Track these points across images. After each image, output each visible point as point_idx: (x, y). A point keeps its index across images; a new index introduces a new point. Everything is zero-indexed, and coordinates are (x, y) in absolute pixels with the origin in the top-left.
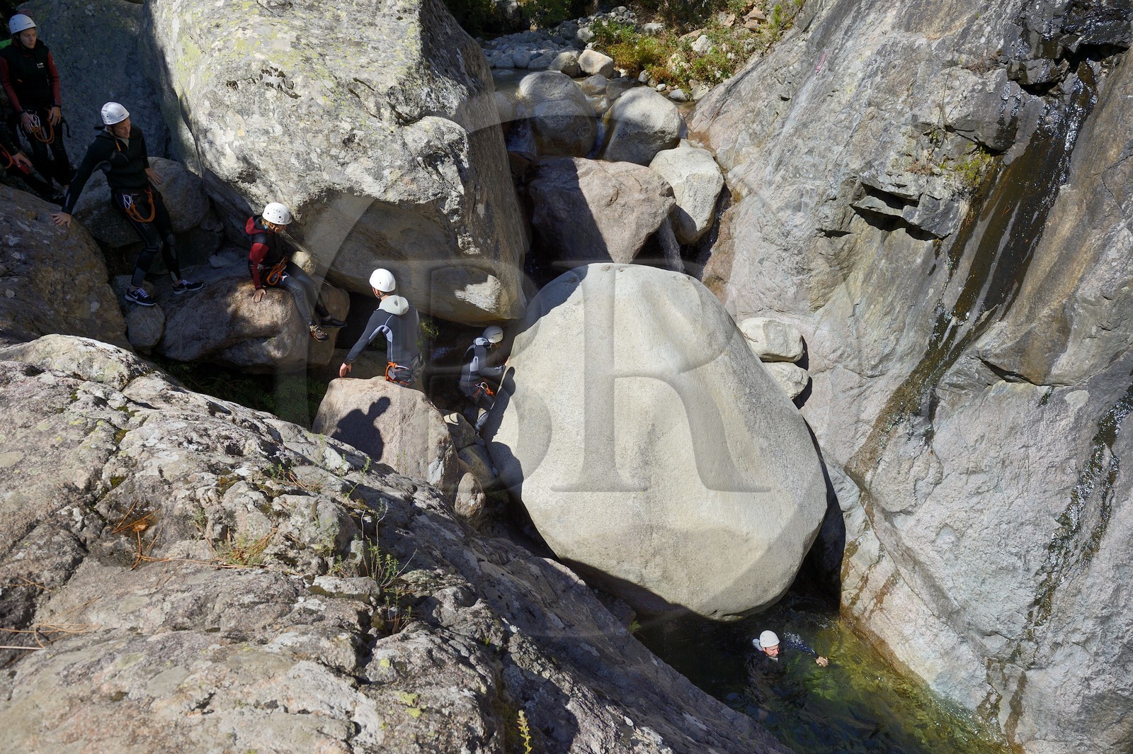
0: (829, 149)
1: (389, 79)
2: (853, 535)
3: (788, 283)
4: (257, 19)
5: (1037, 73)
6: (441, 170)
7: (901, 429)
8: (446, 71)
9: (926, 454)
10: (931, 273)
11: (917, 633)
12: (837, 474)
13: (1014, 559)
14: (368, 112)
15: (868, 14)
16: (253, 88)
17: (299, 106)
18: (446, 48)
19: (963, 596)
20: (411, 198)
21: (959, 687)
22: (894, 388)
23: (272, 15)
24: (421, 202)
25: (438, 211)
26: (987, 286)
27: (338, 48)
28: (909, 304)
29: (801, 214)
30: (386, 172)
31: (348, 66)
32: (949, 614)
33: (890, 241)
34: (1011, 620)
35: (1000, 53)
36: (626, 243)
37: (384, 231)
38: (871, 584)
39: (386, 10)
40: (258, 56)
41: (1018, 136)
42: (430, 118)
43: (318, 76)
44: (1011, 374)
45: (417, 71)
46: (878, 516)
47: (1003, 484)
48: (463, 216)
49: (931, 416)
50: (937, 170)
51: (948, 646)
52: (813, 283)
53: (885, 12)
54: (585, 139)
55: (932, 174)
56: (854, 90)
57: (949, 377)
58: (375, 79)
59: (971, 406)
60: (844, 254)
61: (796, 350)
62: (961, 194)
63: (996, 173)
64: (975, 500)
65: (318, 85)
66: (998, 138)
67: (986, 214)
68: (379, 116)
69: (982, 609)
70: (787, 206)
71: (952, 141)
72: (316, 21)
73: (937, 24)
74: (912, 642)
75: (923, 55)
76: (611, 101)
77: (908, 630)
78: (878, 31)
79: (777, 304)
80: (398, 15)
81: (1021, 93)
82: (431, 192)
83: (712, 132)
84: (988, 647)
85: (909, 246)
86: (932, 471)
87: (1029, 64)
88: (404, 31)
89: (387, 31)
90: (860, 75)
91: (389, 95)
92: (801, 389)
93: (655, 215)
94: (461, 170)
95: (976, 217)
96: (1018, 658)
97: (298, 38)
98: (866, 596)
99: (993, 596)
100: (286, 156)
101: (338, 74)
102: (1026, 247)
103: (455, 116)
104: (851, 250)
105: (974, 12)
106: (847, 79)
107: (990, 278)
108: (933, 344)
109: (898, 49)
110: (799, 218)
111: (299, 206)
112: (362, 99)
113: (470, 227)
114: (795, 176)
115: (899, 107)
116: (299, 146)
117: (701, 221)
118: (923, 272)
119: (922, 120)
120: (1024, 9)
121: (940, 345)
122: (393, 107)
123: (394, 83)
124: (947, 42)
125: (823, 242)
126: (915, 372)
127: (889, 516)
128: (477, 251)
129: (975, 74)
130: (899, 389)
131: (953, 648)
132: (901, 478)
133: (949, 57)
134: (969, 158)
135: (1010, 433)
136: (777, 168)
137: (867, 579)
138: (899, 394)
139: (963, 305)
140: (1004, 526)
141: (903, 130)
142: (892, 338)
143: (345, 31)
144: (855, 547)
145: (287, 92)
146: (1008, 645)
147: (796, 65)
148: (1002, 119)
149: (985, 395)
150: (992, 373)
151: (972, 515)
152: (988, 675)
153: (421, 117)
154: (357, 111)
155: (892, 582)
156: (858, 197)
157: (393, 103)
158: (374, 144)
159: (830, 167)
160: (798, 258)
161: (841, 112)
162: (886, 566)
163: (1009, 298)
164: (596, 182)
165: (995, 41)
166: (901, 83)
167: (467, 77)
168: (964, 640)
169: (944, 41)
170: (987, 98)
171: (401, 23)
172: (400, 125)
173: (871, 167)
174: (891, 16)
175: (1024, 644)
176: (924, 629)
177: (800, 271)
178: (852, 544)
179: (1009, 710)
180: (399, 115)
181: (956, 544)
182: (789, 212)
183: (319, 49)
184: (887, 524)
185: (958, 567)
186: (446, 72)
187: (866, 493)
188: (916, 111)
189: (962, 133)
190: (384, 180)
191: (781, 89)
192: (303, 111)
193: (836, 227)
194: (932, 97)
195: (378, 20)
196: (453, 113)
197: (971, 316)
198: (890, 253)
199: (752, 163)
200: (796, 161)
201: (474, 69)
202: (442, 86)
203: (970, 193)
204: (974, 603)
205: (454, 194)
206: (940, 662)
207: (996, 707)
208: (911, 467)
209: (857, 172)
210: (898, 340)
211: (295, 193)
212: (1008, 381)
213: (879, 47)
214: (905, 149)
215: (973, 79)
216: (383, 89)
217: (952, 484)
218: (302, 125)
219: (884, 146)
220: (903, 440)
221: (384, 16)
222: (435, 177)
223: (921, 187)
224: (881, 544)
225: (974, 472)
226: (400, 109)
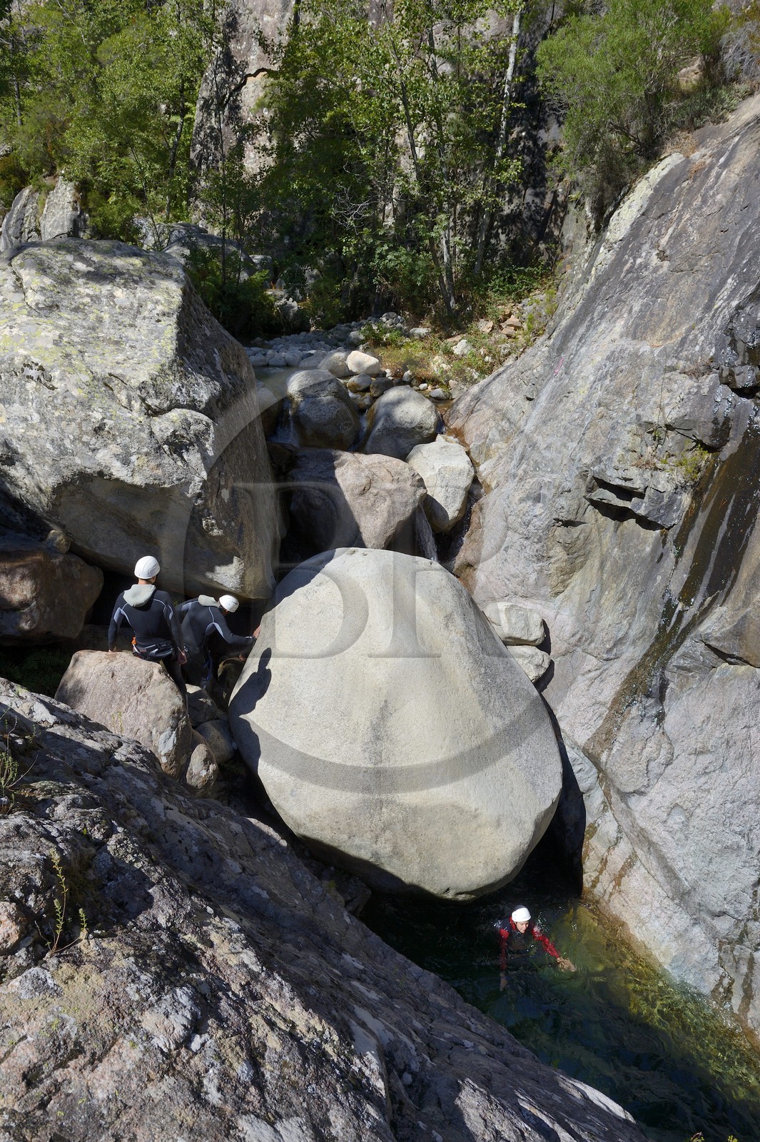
0: (565, 445)
1: (142, 375)
2: (592, 816)
3: (530, 570)
4: (25, 318)
5: (744, 378)
6: (185, 457)
7: (634, 711)
8: (200, 368)
9: (658, 735)
10: (658, 561)
11: (653, 915)
12: (576, 756)
13: (738, 838)
14: (120, 404)
15: (600, 324)
16: (15, 380)
17: (55, 397)
18: (203, 348)
19: (693, 876)
20: (156, 482)
21: (693, 971)
22: (627, 670)
23: (39, 315)
24: (166, 486)
25: (182, 494)
26: (708, 574)
27: (98, 346)
28: (640, 590)
29: (540, 505)
30: (133, 458)
31: (105, 360)
32: (682, 896)
33: (622, 531)
34: (737, 899)
35: (712, 360)
36: (378, 530)
37: (134, 513)
38: (610, 866)
39: (146, 314)
40: (22, 352)
41: (731, 435)
42: (178, 410)
43: (75, 371)
44: (732, 656)
45: (170, 368)
46: (615, 798)
47: (728, 764)
48: (206, 500)
49: (661, 698)
50: (659, 465)
51: (681, 929)
52: (553, 568)
53: (615, 322)
54: (347, 432)
55: (656, 469)
56: (586, 392)
57: (676, 660)
58: (129, 374)
59: (698, 687)
60: (580, 543)
61: (537, 634)
62: (684, 487)
63: (714, 468)
64: (703, 780)
65: (74, 378)
66: (714, 436)
67: (706, 506)
68: (130, 408)
69: (710, 889)
70: (528, 498)
71: (673, 438)
72: (80, 322)
73: (659, 333)
74: (648, 925)
75: (646, 361)
76: (374, 399)
77: (644, 913)
78: (608, 339)
79: (521, 590)
80: (157, 318)
81: (732, 396)
82: (175, 477)
83: (467, 429)
84: (718, 928)
85: (639, 536)
86: (663, 752)
87: (737, 370)
88: (161, 332)
89: (146, 332)
90: (592, 378)
91: (140, 389)
92: (542, 672)
93: (406, 504)
94: (205, 458)
95: (697, 509)
96: (745, 939)
97: (60, 337)
98: (605, 879)
99: (720, 875)
100: (41, 442)
101: (94, 369)
102: (741, 537)
103: (204, 409)
104: (586, 539)
105: (691, 323)
106: (580, 382)
107: (711, 565)
108: (662, 629)
109: (625, 355)
110: (538, 509)
111: (53, 488)
112: (115, 392)
113: (214, 511)
114: (535, 470)
115: (625, 408)
116: (54, 433)
117: (452, 510)
118: (652, 560)
119: (644, 419)
120: (731, 322)
121: (668, 629)
122: (143, 400)
123: (145, 378)
124: (668, 350)
125: (560, 531)
126: (646, 655)
127: (624, 796)
128: (221, 533)
129: (691, 378)
130: (632, 672)
131: (686, 930)
132: (635, 759)
133: (669, 363)
134: (689, 455)
135: (733, 713)
136: (520, 463)
137: (606, 861)
138: (632, 676)
139: (688, 592)
140: (729, 805)
141: (628, 428)
142: (625, 622)
143: (107, 331)
144: (594, 829)
145: (45, 384)
146: (736, 926)
147: (539, 369)
148: (716, 419)
149: (711, 677)
150: (716, 656)
151: (700, 794)
152: (720, 958)
153: (170, 409)
154: (109, 402)
155: (630, 864)
156: (590, 490)
157: (143, 396)
158: (122, 432)
159: (565, 462)
160: (538, 546)
161: (575, 412)
162: (624, 848)
163: (728, 585)
164: (350, 472)
165: (707, 349)
166: (627, 386)
167: (222, 374)
168: (696, 922)
169: (665, 348)
170: (704, 400)
171: (160, 325)
172: (149, 416)
173: (601, 461)
174: (619, 326)
175: (750, 924)
176: (659, 911)
177: (540, 558)
178: (592, 826)
179: (742, 993)
180: (149, 407)
181: (686, 824)
182: (530, 503)
183: (79, 347)
184: (623, 805)
185: (688, 847)
186: (199, 370)
187: (603, 775)
188: (640, 411)
189: (681, 431)
190: (131, 465)
191: (526, 390)
192: (59, 401)
193: (571, 517)
194: (654, 399)
195: (138, 322)
196: (203, 406)
197: (696, 601)
198: (623, 542)
199: (501, 457)
200: (536, 456)
201: (233, 367)
202: (194, 382)
203: (692, 487)
204: (702, 883)
205: (197, 479)
206: (674, 944)
207: (729, 991)
208: (643, 749)
209: (588, 466)
210: (630, 625)
211: (50, 475)
212: (731, 663)
213: (608, 353)
214: (630, 445)
215: (689, 383)
216: (135, 383)
217: (682, 765)
218: (57, 414)
219: (612, 443)
220: (637, 721)
221: (144, 318)
222: (179, 463)
223: (646, 480)
224: (619, 826)
225: (702, 753)
226: (149, 402)
